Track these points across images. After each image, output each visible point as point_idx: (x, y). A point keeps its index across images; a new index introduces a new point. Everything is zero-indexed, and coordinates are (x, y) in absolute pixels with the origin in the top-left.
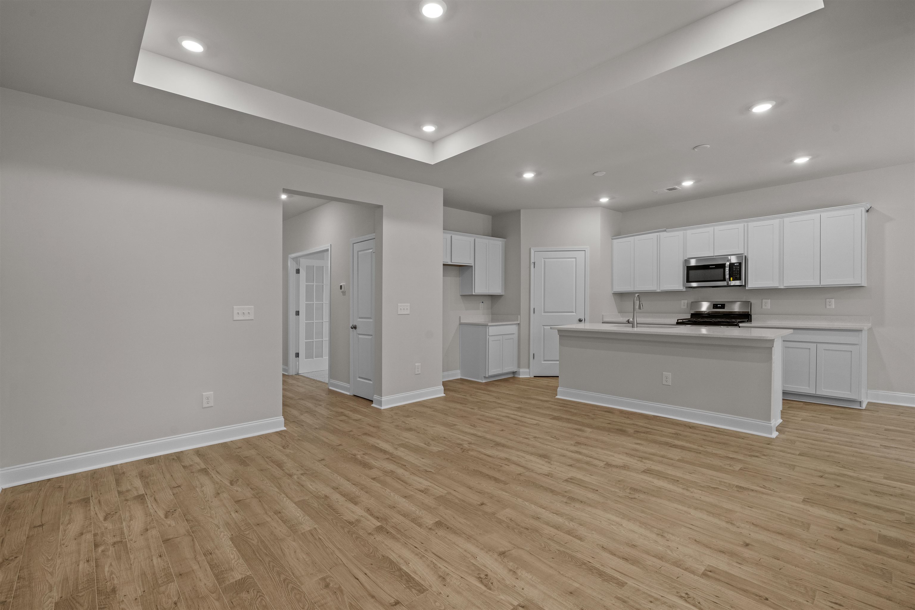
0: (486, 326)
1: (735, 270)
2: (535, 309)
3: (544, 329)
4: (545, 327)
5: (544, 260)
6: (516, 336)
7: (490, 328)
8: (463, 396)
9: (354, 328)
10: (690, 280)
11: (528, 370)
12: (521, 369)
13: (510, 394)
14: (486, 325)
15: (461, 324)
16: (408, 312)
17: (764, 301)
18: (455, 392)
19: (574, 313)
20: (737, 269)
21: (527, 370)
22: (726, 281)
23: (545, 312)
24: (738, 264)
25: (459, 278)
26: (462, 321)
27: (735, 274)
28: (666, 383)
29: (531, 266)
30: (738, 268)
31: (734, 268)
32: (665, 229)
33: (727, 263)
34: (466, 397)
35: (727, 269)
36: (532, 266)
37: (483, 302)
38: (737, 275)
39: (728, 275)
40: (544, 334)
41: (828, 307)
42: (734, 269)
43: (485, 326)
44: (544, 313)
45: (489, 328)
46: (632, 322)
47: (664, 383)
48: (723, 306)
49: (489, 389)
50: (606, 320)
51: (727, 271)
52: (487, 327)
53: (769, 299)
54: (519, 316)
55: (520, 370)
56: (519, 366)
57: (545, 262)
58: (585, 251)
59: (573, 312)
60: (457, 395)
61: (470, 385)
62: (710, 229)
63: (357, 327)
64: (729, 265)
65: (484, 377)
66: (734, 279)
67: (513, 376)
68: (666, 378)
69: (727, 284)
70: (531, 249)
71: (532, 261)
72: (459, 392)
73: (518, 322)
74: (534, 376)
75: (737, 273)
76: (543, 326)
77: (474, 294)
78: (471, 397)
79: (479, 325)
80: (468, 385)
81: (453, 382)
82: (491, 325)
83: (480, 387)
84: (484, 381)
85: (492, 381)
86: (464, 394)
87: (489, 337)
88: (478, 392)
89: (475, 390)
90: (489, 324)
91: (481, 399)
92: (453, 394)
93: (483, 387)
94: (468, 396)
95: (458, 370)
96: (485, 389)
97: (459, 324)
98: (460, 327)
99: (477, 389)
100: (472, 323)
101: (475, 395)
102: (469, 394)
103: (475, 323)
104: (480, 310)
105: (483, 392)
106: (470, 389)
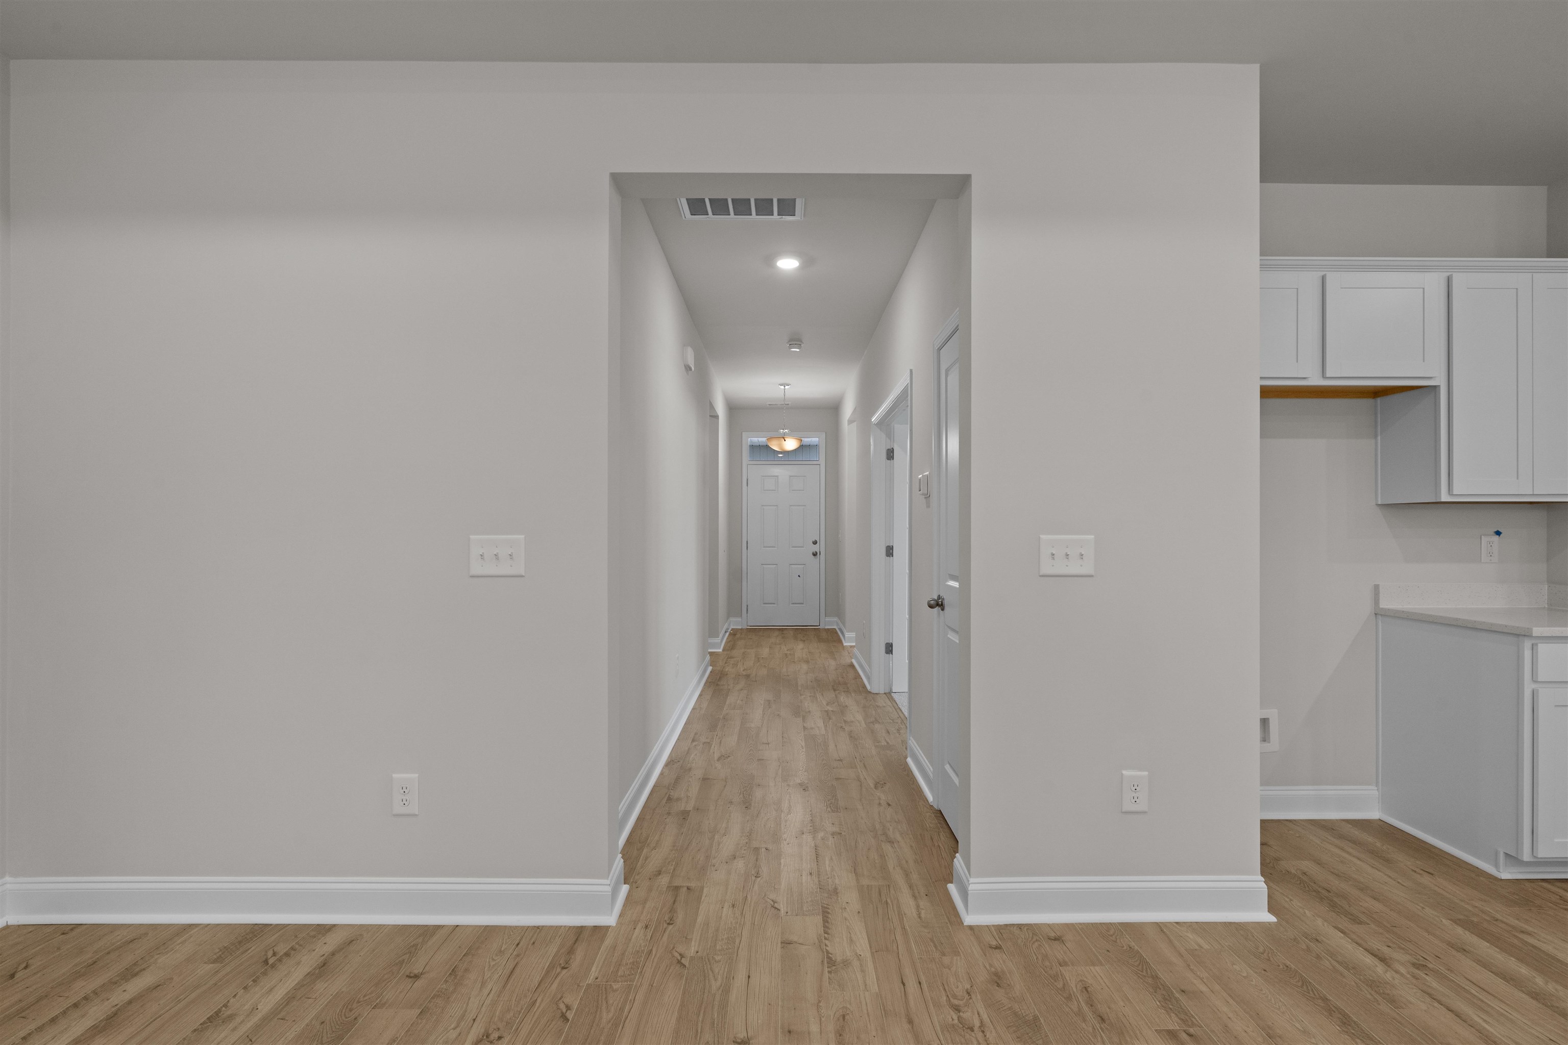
0: (1518, 635)
7: (1542, 648)
8: (1369, 960)
9: (938, 605)
14: (1521, 635)
15: (1379, 613)
16: (1087, 568)
18: (1333, 907)
26: (1384, 604)
37: (1498, 533)
43: (1514, 637)
45: (1533, 647)
52: (1527, 644)
61: (1426, 880)
63: (946, 603)
65: (1506, 854)
72: (1356, 921)
77: (1445, 498)
78: (1414, 981)
79: (1477, 629)
80: (1413, 873)
81: (1341, 837)
82: (1550, 635)
83: (1483, 911)
84: (1505, 875)
85: (1559, 884)
86: (1376, 944)
87: (1534, 686)
88: (1465, 950)
89: (1444, 920)
90: (1534, 628)
91: (1488, 1031)
92: (1326, 924)
93: (1505, 920)
94: (1402, 970)
95: (1370, 787)
96: (1516, 941)
97: (1373, 613)
98: (1380, 622)
99: (1456, 922)
100: (1431, 616)
101: (1443, 969)
102: (1411, 955)
103: (1457, 620)
104: (1482, 561)
105: (1499, 956)
106: (1423, 908)
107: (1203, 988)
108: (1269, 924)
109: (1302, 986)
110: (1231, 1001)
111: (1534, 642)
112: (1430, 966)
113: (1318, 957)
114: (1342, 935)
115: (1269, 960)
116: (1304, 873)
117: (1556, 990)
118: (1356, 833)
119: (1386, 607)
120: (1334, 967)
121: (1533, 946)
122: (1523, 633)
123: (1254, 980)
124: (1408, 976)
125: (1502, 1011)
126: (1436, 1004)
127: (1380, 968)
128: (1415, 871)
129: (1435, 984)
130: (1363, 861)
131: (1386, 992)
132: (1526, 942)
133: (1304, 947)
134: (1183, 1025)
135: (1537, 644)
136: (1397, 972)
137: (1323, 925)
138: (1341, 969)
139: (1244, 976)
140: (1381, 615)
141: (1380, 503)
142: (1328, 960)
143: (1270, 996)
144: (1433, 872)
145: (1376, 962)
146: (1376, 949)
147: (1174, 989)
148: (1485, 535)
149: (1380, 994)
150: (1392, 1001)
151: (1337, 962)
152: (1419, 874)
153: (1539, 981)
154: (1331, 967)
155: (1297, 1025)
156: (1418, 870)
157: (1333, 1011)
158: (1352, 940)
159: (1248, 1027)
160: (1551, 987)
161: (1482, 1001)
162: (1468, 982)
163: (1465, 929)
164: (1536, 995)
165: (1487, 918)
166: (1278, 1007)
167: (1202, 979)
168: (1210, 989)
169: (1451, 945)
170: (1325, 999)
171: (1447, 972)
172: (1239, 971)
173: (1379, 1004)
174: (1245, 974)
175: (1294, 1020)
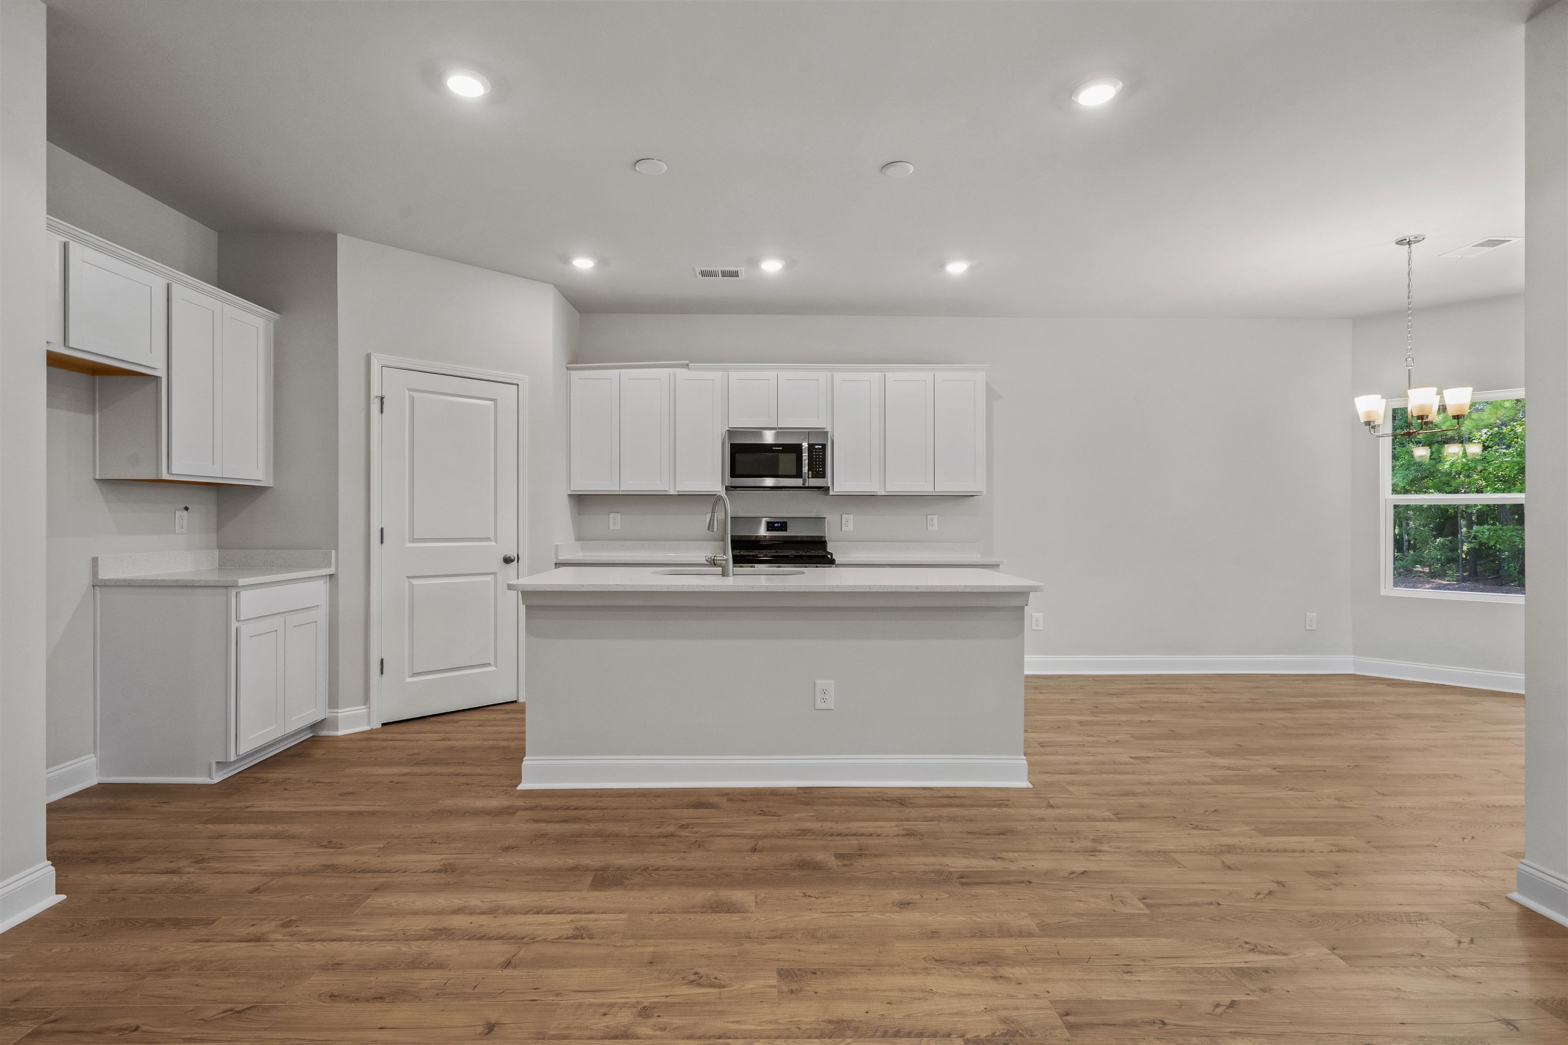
0: (227, 587)
1: (816, 458)
2: (385, 531)
3: (412, 586)
4: (415, 582)
5: (410, 395)
6: (322, 615)
7: (244, 594)
8: (164, 878)
10: (737, 473)
11: (364, 710)
12: (339, 711)
13: (360, 813)
14: (220, 585)
15: (98, 585)
17: (844, 516)
18: (108, 861)
19: (492, 541)
20: (819, 455)
21: (361, 710)
22: (802, 478)
23: (414, 540)
24: (821, 447)
25: (91, 416)
26: (105, 574)
27: (816, 464)
28: (824, 706)
29: (372, 406)
30: (821, 455)
31: (814, 453)
32: (688, 362)
33: (803, 444)
34: (185, 879)
35: (805, 455)
36: (375, 406)
37: (186, 509)
38: (820, 468)
39: (807, 467)
40: (412, 600)
41: (930, 528)
42: (814, 455)
43: (224, 590)
44: (411, 542)
45: (237, 595)
46: (724, 562)
47: (819, 705)
48: (783, 526)
49: (263, 809)
50: (564, 557)
51: (805, 460)
52: (233, 592)
53: (851, 514)
54: (333, 552)
55: (339, 715)
56: (333, 702)
57: (412, 399)
58: (518, 385)
59: (488, 539)
60: (129, 880)
61: (166, 808)
62: (771, 375)
64: (808, 447)
65: (217, 763)
66: (814, 475)
67: (311, 735)
68: (823, 693)
69: (803, 484)
70: (373, 358)
71: (375, 392)
72: (132, 860)
73: (332, 571)
74: (383, 724)
75: (819, 463)
76: (408, 577)
77: (165, 476)
78: (204, 871)
79: (195, 586)
80: (153, 808)
81: (74, 810)
82: (248, 584)
83: (216, 808)
84: (217, 780)
85: (249, 771)
86: (161, 866)
87: (238, 624)
88: (221, 836)
89: (197, 826)
90: (239, 580)
91: (263, 870)
92: (111, 875)
93: (233, 806)
94: (191, 870)
95: (88, 756)
96: (247, 815)
97: (91, 584)
98: (99, 594)
99: (205, 822)
100: (153, 581)
101: (216, 854)
102: (190, 858)
103: (177, 581)
104: (176, 533)
105: (243, 828)
106: (177, 826)
107: (37, 984)
108: (61, 903)
109: (126, 924)
110: (72, 974)
111: (237, 590)
112: (207, 857)
113: (123, 899)
114: (131, 875)
115: (82, 926)
116: (62, 852)
117: (283, 827)
118: (86, 802)
119: (104, 578)
120: (141, 898)
121: (256, 812)
122: (232, 585)
123: (81, 948)
124: (198, 871)
125: (264, 855)
126: (226, 875)
127: (176, 878)
128: (154, 806)
129: (217, 865)
130: (108, 819)
131: (190, 888)
132: (253, 812)
133: (106, 900)
134: (40, 1021)
135: (240, 592)
136: (189, 873)
137: (110, 877)
138: (147, 895)
139: (68, 952)
140: (100, 586)
141: (98, 478)
142: (133, 896)
143: (104, 948)
144: (167, 801)
145: (170, 876)
146: (165, 869)
147: (4, 1006)
148: (178, 510)
149: (187, 893)
150: (197, 891)
151: (141, 893)
152: (158, 806)
153: (272, 828)
154: (139, 899)
155: (143, 949)
156: (155, 804)
157: (163, 923)
158: (141, 873)
159: (104, 978)
160: (280, 828)
161: (251, 857)
162: (237, 852)
163: (213, 824)
164: (275, 836)
165: (222, 811)
166: (117, 950)
167: (28, 980)
168: (43, 980)
169: (210, 838)
170: (151, 921)
171: (219, 854)
172: (60, 951)
173: (191, 898)
174: (69, 949)
175: (138, 948)
